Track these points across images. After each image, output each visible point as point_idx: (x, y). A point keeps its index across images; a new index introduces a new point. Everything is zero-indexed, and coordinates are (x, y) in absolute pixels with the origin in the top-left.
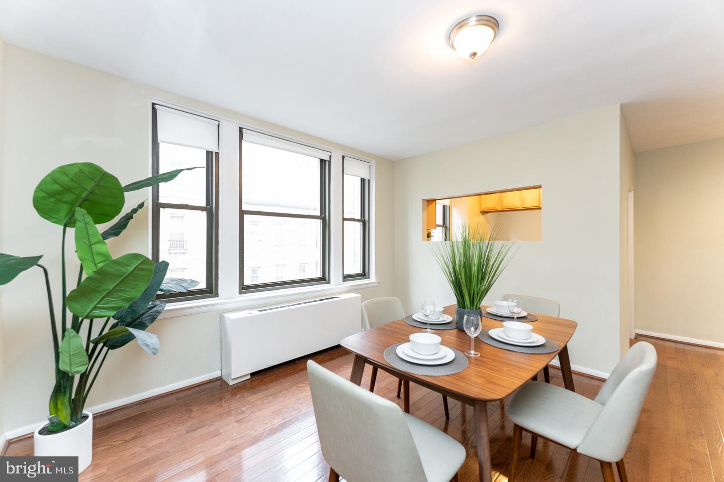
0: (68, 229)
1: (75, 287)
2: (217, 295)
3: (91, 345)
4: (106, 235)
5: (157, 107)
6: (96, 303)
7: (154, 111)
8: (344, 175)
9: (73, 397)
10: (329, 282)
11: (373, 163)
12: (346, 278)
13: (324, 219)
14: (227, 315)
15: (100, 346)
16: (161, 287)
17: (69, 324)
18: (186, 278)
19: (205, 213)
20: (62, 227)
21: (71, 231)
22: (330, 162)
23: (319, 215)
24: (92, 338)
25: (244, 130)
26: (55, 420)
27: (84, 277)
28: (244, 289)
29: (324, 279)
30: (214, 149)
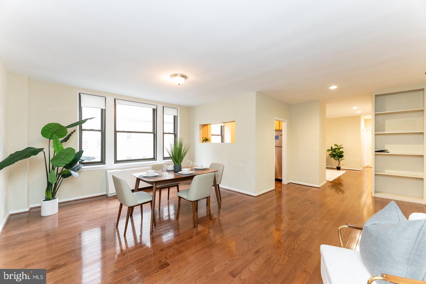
0: (51, 140)
1: (53, 157)
2: (105, 164)
3: (58, 176)
4: (62, 142)
5: (81, 94)
6: (59, 162)
7: (80, 96)
8: (164, 115)
9: (52, 192)
10: (156, 160)
11: (179, 109)
12: (165, 158)
13: (155, 133)
14: (108, 171)
15: (60, 176)
16: (81, 159)
17: (51, 168)
18: (91, 157)
19: (100, 132)
20: (49, 140)
21: (52, 141)
22: (157, 109)
23: (152, 132)
24: (58, 173)
25: (116, 100)
26: (47, 197)
27: (55, 154)
28: (116, 161)
29: (154, 159)
30: (104, 108)
